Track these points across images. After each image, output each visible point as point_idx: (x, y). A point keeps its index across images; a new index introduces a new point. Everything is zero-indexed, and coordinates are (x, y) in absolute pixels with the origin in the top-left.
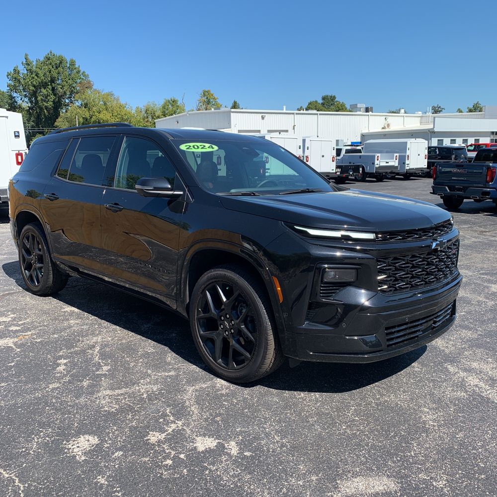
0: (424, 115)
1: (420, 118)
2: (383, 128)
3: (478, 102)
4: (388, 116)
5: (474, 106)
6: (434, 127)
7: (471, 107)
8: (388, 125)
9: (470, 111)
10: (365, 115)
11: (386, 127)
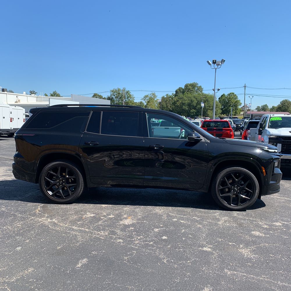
0: (38, 96)
1: (36, 98)
2: (16, 102)
3: (55, 91)
4: (18, 95)
5: (53, 93)
6: (49, 104)
7: (52, 93)
8: (19, 101)
9: (52, 95)
10: (2, 93)
11: (18, 101)
